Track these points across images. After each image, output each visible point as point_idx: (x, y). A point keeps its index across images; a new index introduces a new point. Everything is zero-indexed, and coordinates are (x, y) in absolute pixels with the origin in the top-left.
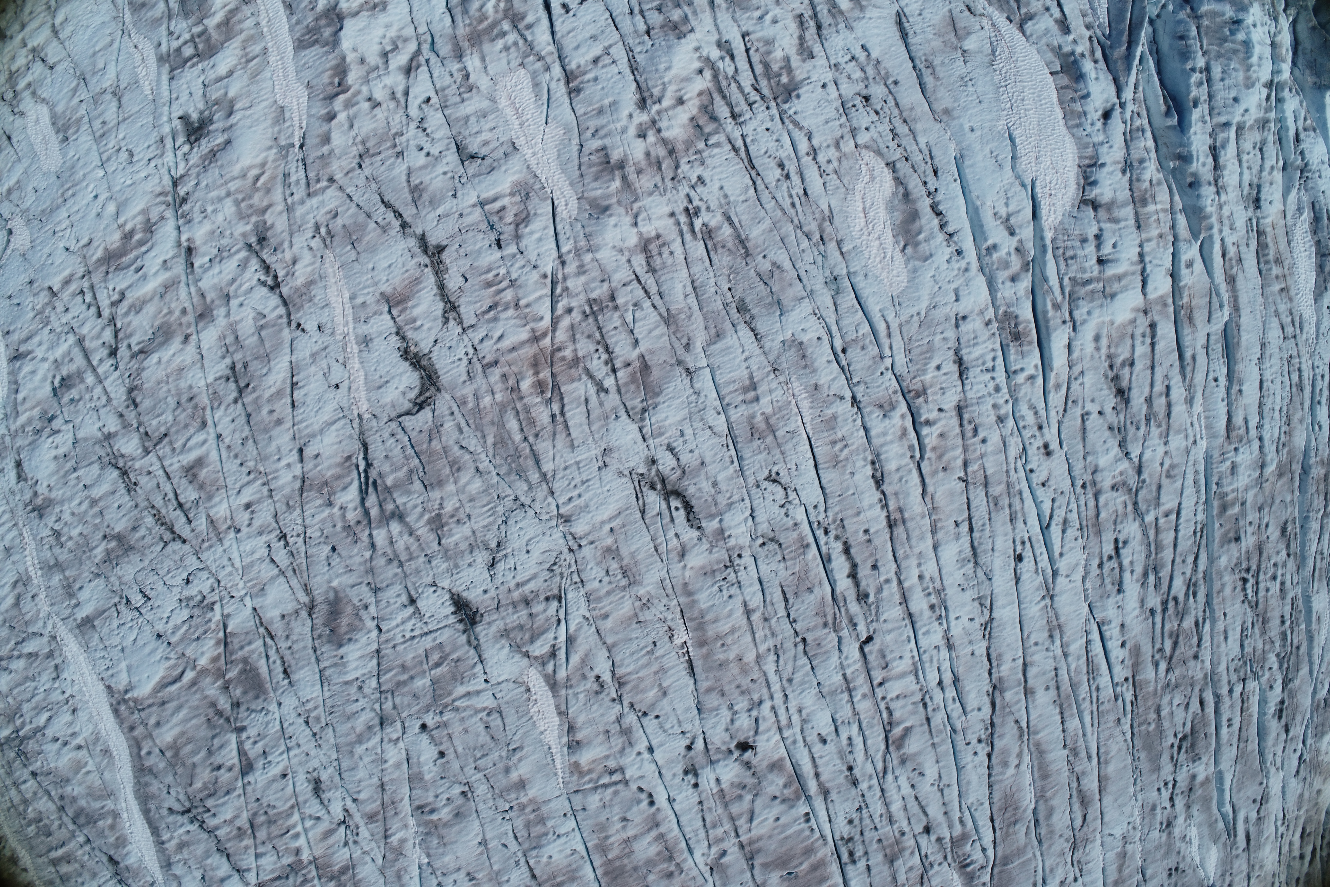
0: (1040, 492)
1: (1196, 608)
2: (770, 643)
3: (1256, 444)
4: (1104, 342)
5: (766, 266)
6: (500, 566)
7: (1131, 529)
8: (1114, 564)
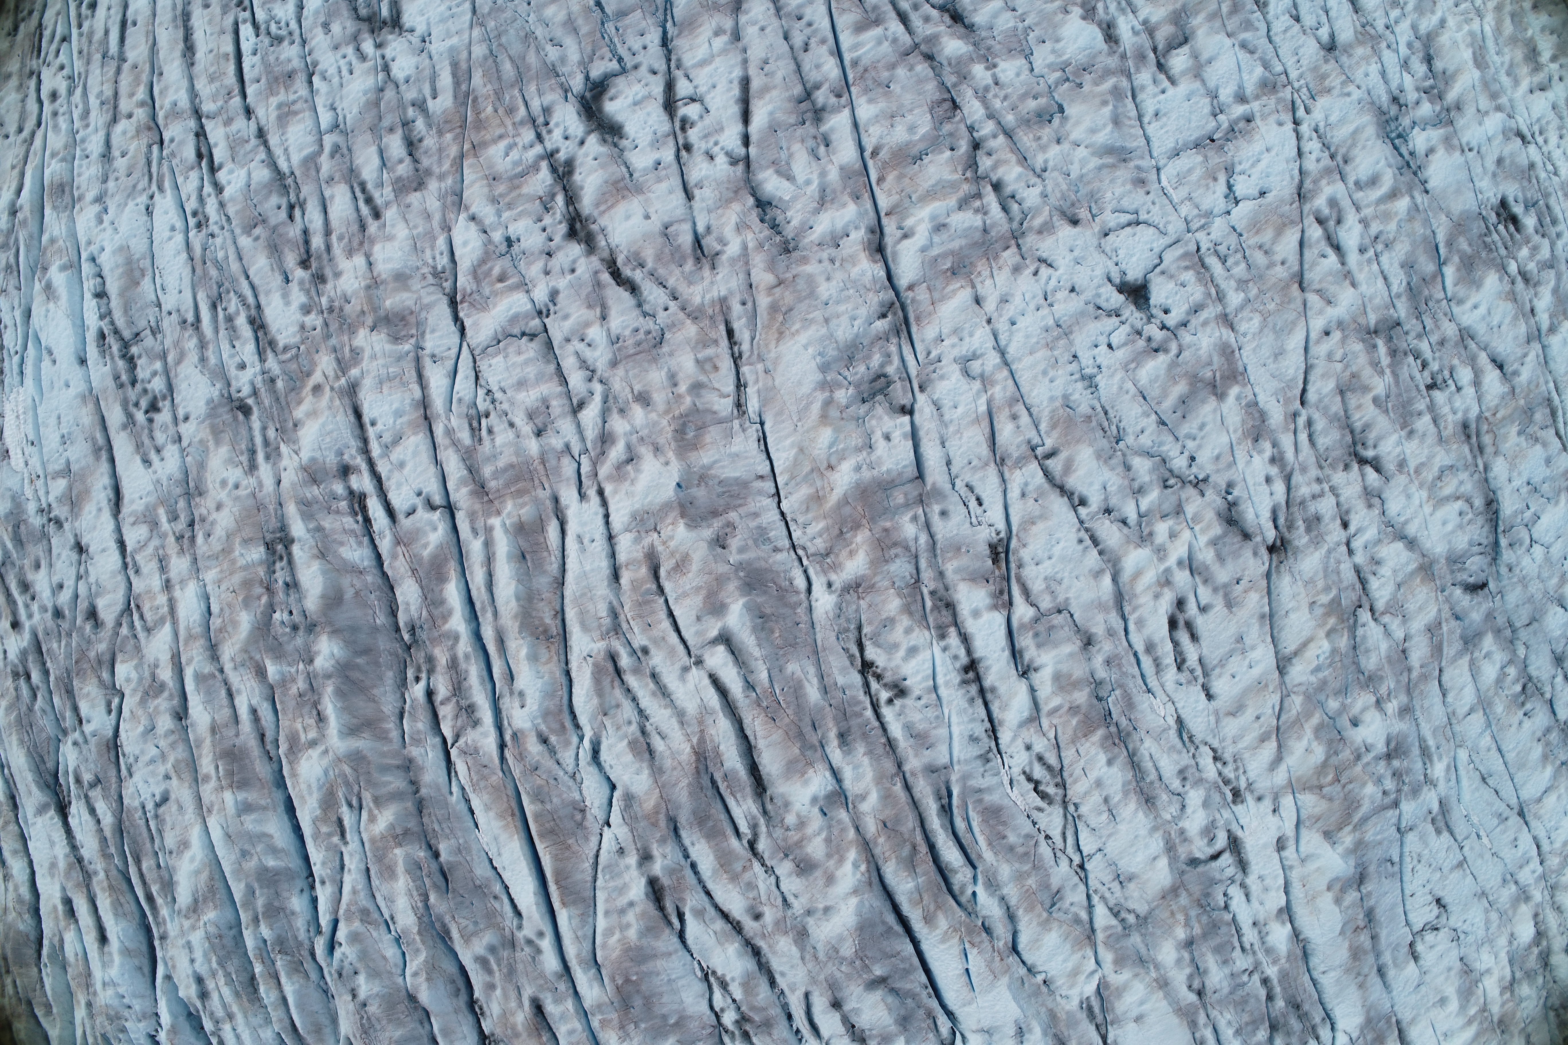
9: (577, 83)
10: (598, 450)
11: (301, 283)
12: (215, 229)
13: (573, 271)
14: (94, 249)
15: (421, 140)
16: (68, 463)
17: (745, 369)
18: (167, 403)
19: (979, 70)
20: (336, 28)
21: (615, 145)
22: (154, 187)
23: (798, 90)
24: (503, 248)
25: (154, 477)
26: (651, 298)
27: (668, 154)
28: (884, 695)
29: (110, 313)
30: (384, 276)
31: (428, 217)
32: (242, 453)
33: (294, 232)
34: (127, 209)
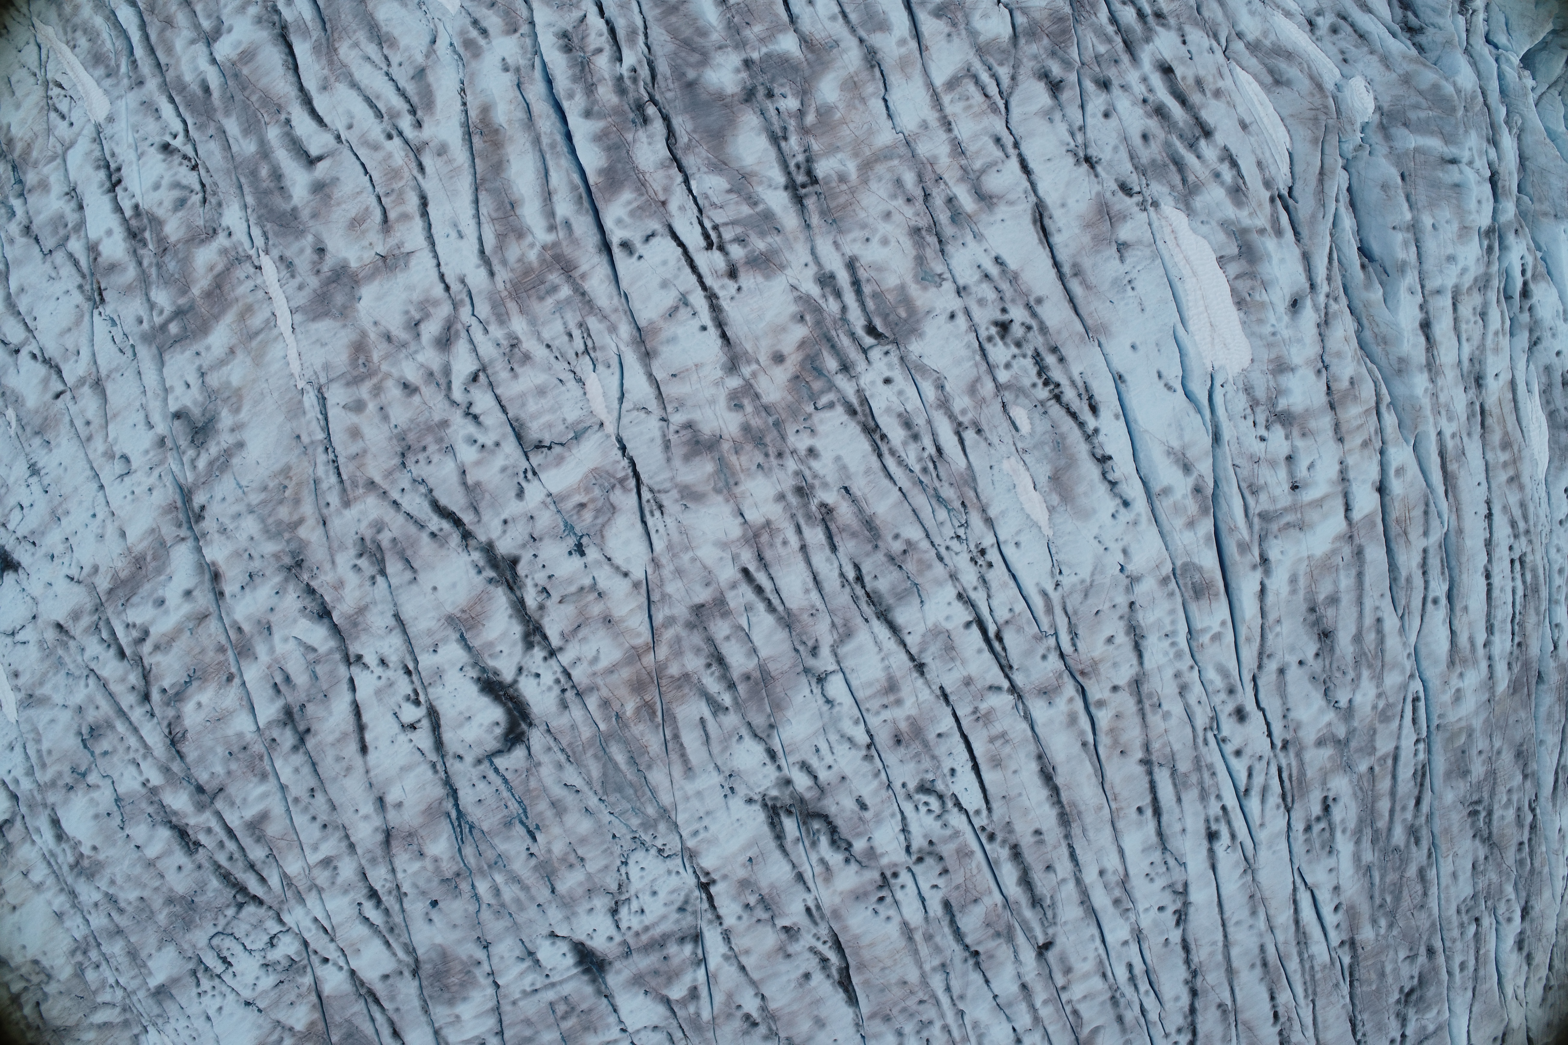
0: (1234, 761)
1: (1419, 856)
2: (936, 962)
3: (1484, 665)
4: (1302, 582)
5: (897, 547)
6: (624, 912)
7: (1341, 785)
8: (1322, 825)
9: (536, 738)
10: (452, 331)
11: (825, 485)
12: (955, 545)
13: (505, 522)
14: (1125, 516)
15: (709, 666)
16: (1122, 259)
17: (320, 436)
18: (983, 334)
19: (156, 779)
20: (849, 804)
21: (484, 670)
22: (1055, 596)
23: (311, 743)
24: (584, 541)
25: (985, 245)
26: (418, 500)
27: (426, 661)
28: (177, 143)
29: (1088, 438)
30: (720, 498)
31: (679, 572)
32: (868, 280)
33: (847, 546)
34: (1090, 569)
